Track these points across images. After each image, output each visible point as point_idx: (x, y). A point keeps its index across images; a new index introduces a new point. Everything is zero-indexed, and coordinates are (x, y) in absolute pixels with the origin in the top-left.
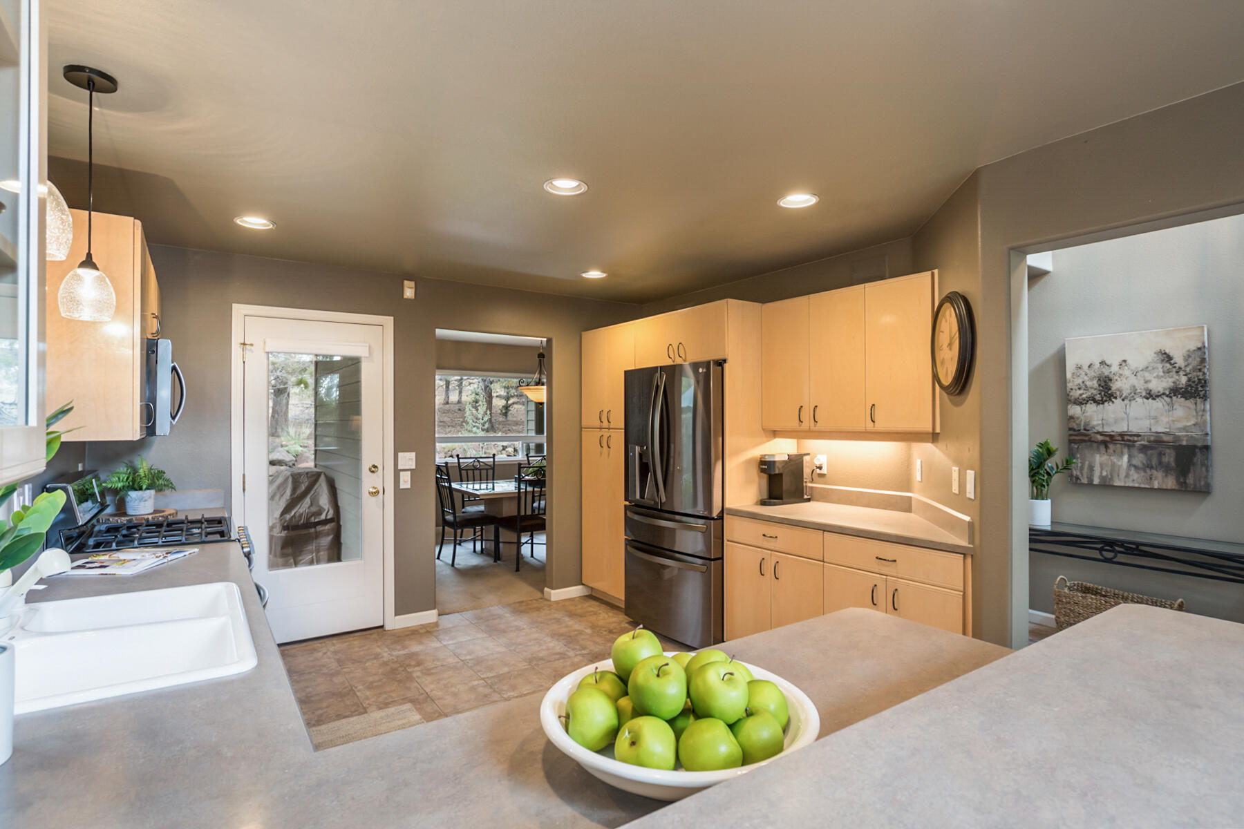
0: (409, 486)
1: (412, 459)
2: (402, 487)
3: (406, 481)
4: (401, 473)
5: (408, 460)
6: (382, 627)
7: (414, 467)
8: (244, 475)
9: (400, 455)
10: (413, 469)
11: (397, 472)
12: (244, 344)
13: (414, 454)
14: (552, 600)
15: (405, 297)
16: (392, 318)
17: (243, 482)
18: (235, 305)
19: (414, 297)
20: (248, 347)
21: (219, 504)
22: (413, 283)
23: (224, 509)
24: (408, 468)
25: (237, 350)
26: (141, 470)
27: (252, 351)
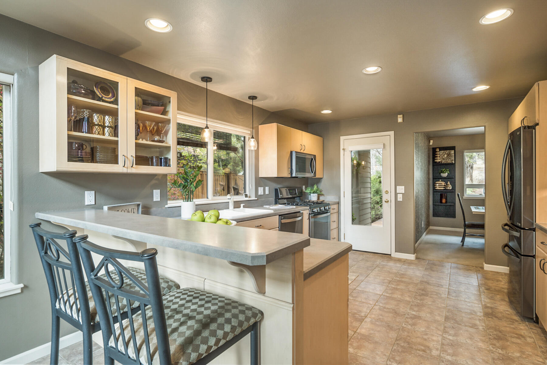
0: (401, 200)
1: (403, 189)
2: (398, 200)
3: (400, 198)
4: (398, 194)
5: (401, 189)
6: (390, 255)
7: (403, 192)
8: (344, 192)
9: (398, 187)
10: (403, 193)
11: (396, 194)
12: (344, 149)
13: (403, 187)
14: (485, 269)
15: (398, 122)
16: (393, 132)
17: (344, 194)
18: (341, 137)
19: (402, 121)
20: (345, 150)
21: (337, 201)
22: (402, 116)
23: (339, 202)
24: (401, 192)
25: (342, 151)
26: (315, 188)
27: (346, 151)
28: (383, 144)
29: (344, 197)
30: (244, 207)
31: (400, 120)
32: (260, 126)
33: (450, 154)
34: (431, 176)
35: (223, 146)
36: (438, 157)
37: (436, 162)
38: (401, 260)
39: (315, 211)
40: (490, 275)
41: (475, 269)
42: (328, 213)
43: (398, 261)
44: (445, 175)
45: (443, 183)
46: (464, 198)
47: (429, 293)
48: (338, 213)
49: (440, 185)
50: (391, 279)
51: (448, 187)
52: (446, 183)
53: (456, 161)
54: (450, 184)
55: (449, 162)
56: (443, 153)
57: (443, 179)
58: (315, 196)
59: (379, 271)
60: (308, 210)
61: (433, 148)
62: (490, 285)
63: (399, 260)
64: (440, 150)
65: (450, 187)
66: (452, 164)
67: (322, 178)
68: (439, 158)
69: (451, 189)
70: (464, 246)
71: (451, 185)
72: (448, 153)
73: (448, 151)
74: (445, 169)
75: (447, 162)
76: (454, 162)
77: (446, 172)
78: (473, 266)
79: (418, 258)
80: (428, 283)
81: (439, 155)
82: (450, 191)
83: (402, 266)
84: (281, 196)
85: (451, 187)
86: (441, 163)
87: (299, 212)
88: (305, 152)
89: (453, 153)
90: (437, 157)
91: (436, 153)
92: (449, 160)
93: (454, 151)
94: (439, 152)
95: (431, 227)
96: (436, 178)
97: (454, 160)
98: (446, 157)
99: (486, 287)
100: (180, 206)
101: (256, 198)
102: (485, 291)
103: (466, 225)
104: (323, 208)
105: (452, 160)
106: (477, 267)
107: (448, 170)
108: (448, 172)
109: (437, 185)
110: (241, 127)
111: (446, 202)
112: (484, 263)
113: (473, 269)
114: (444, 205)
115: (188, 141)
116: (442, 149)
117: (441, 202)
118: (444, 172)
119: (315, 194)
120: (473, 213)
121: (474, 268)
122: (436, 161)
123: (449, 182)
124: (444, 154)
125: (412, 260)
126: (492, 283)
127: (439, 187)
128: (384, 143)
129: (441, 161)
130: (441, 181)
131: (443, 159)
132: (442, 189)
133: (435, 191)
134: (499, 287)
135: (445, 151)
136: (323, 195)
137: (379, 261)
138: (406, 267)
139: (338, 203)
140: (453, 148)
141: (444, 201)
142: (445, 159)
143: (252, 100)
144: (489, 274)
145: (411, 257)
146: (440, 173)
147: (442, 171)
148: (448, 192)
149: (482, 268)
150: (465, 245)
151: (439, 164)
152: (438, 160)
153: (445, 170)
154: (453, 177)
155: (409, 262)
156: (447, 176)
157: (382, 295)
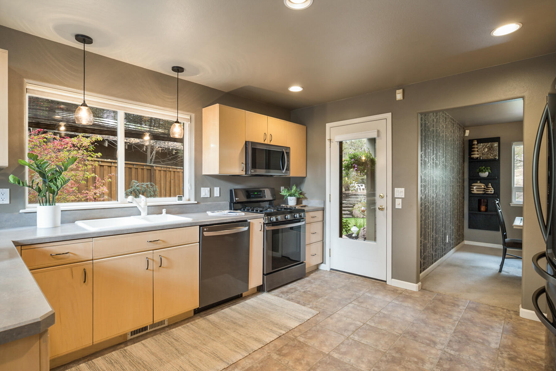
0: (400, 207)
1: (402, 192)
2: (396, 207)
3: (399, 204)
4: (396, 200)
5: (400, 192)
6: (386, 281)
7: (403, 197)
8: (330, 195)
9: (396, 189)
11: (394, 199)
12: (330, 139)
13: (403, 189)
14: (521, 315)
15: (397, 100)
16: (390, 113)
17: (330, 198)
18: (327, 124)
19: (402, 99)
20: (331, 141)
21: (322, 206)
22: (401, 91)
23: (324, 208)
24: (400, 197)
25: (327, 143)
26: (293, 190)
27: (333, 142)
28: (376, 131)
29: (330, 201)
30: (167, 213)
31: (399, 96)
32: (203, 109)
33: (492, 147)
34: (466, 176)
35: (162, 135)
36: (476, 151)
37: (473, 158)
38: (397, 290)
39: (273, 220)
40: (526, 328)
41: (504, 315)
42: (300, 222)
43: (392, 292)
44: (485, 174)
45: (483, 186)
46: (511, 205)
47: (406, 358)
48: (322, 222)
49: (478, 188)
50: (362, 324)
51: (489, 191)
52: (487, 185)
53: (501, 157)
54: (491, 186)
55: (491, 157)
56: (483, 146)
57: (483, 180)
58: (293, 199)
59: (353, 308)
60: (263, 219)
61: (469, 140)
62: (521, 349)
63: (395, 291)
64: (478, 143)
65: (491, 191)
66: (494, 160)
67: (305, 178)
68: (477, 153)
69: (493, 193)
70: (503, 273)
71: (492, 188)
72: (490, 147)
73: (490, 143)
74: (485, 167)
75: (487, 158)
76: (497, 158)
77: (486, 171)
78: (504, 309)
79: (424, 289)
80: (415, 337)
81: (476, 149)
82: (491, 195)
83: (393, 301)
84: (236, 199)
85: (493, 191)
86: (480, 158)
87: (246, 221)
88: (272, 143)
89: (496, 146)
90: (474, 151)
91: (473, 146)
92: (490, 155)
93: (498, 143)
94: (477, 145)
95: (466, 242)
96: (474, 178)
97: (497, 155)
98: (487, 151)
99: (511, 353)
100: (36, 211)
101: (195, 201)
102: (507, 362)
103: (505, 243)
104: (297, 215)
105: (496, 156)
106: (509, 311)
107: (489, 168)
108: (490, 171)
109: (475, 187)
110: (168, 109)
111: (486, 210)
112: (520, 306)
113: (501, 313)
114: (485, 214)
115: (101, 129)
116: (480, 141)
117: (479, 209)
118: (484, 170)
119: (292, 197)
120: (514, 227)
121: (503, 313)
122: (473, 156)
123: (490, 184)
124: (484, 148)
125: (413, 292)
126: (525, 346)
127: (478, 191)
128: (378, 129)
129: (480, 157)
130: (480, 182)
131: (483, 154)
132: (481, 192)
133: (471, 195)
134: (535, 355)
135: (486, 144)
136: (306, 198)
137: (365, 291)
138: (397, 302)
139: (323, 210)
140: (497, 140)
141: (483, 208)
142: (485, 154)
143: (177, 73)
144: (526, 325)
145: (413, 287)
146: (478, 173)
147: (480, 169)
148: (489, 197)
149: (517, 313)
150: (504, 271)
151: (476, 160)
152: (476, 155)
153: (484, 169)
154: (496, 178)
155: (407, 294)
156: (488, 176)
157: (328, 355)
